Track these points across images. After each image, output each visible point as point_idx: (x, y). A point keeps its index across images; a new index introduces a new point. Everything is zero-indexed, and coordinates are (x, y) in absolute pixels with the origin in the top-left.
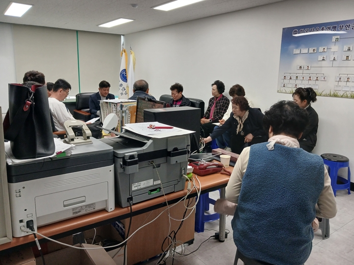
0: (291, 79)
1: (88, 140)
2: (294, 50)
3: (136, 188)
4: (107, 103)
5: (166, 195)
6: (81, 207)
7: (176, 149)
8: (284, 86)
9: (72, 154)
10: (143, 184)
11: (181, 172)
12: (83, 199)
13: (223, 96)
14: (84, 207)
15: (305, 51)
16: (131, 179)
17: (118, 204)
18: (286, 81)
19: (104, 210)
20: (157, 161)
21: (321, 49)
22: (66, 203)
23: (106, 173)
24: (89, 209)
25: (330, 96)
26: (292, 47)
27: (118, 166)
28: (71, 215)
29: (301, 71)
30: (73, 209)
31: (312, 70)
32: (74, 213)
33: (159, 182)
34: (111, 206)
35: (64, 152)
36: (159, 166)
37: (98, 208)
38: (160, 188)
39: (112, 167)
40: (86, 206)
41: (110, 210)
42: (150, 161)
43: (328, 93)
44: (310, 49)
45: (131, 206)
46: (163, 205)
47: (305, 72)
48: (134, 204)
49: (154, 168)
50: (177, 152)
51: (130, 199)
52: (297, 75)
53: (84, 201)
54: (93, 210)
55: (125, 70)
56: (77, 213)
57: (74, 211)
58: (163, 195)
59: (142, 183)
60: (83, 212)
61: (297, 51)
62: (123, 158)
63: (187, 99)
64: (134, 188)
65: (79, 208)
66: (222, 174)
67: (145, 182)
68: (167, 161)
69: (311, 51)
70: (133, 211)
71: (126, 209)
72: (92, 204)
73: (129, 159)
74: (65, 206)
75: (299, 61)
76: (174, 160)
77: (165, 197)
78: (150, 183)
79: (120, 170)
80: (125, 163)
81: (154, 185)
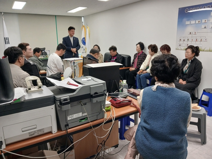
0: (184, 41)
1: (40, 89)
2: (186, 22)
3: (70, 119)
4: (66, 60)
6: (35, 131)
7: (96, 93)
8: (180, 46)
10: (75, 116)
11: (101, 106)
12: (35, 126)
13: (143, 52)
14: (37, 131)
15: (193, 22)
16: (66, 113)
17: (59, 128)
22: (23, 130)
23: (50, 110)
24: (40, 132)
26: (185, 19)
27: (57, 106)
29: (191, 36)
30: (29, 133)
32: (30, 135)
33: (86, 114)
35: (19, 99)
36: (85, 104)
37: (46, 131)
39: (53, 106)
40: (38, 131)
41: (53, 133)
42: (79, 101)
43: (208, 49)
44: (196, 21)
46: (90, 128)
48: (69, 128)
49: (82, 105)
50: (97, 95)
51: (67, 125)
53: (36, 128)
54: (43, 133)
56: (32, 135)
57: (30, 134)
58: (89, 122)
59: (75, 115)
60: (36, 134)
61: (188, 23)
62: (60, 100)
64: (69, 119)
65: (34, 132)
66: (131, 106)
67: (76, 114)
69: (197, 22)
72: (42, 129)
74: (23, 131)
75: (189, 29)
77: (91, 123)
78: (80, 115)
80: (61, 103)
81: (82, 116)
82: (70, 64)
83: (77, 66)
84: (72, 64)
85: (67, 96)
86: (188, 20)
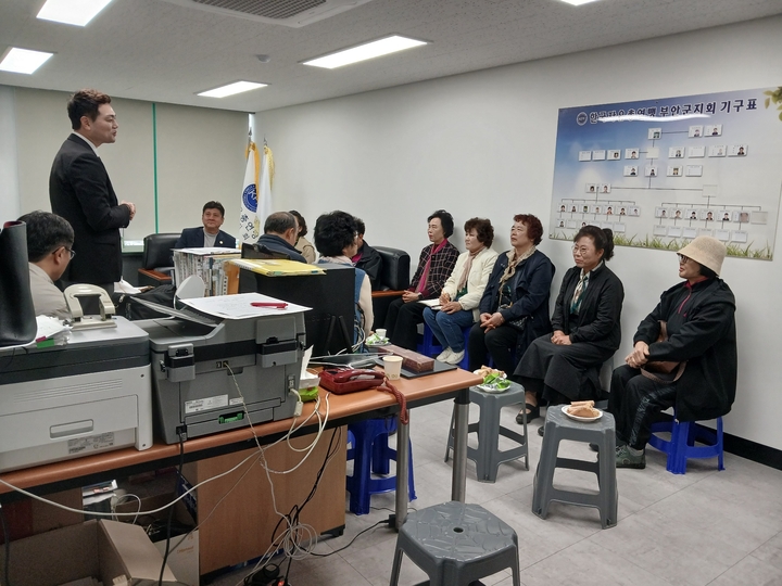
0: (574, 211)
1: (108, 321)
2: (581, 153)
3: (194, 410)
4: (186, 254)
5: (254, 425)
6: (86, 439)
7: (272, 340)
8: (562, 226)
9: (69, 342)
10: (208, 404)
11: (287, 382)
12: (89, 424)
13: (448, 244)
14: (91, 441)
15: (599, 155)
16: (183, 392)
17: (159, 437)
18: (566, 216)
19: (133, 448)
20: (236, 361)
21: (628, 154)
22: (54, 430)
23: (137, 379)
24: (100, 444)
25: (647, 246)
26: (576, 145)
27: (157, 368)
28: (64, 454)
29: (593, 196)
30: (70, 442)
31: (614, 195)
32: (71, 450)
33: (240, 401)
34: (145, 439)
35: (51, 338)
36: (239, 371)
37: (119, 442)
38: (243, 412)
39: (146, 369)
40: (96, 438)
41: (141, 448)
42: (222, 360)
43: (643, 240)
44: (609, 152)
45: (181, 443)
46: (249, 444)
47: (601, 197)
48: (189, 439)
49: (229, 374)
50: (274, 345)
51: (184, 429)
52: (586, 203)
53: (90, 429)
54: (109, 447)
55: (253, 187)
56: (76, 450)
57: (72, 447)
59: (206, 400)
60: (89, 450)
61: (585, 156)
62: (166, 353)
63: (373, 250)
64: (189, 410)
65: (83, 442)
66: (382, 390)
67: (211, 399)
68: (257, 362)
69: (611, 156)
70: (185, 452)
71: (174, 447)
72: (108, 435)
73: (177, 355)
74: (53, 436)
75: (590, 176)
76: (268, 360)
77: (253, 430)
78: (222, 401)
79: (160, 376)
80: (169, 363)
81: (229, 407)
82: (198, 267)
83: (221, 272)
84: (206, 265)
85: (187, 342)
86: (585, 148)
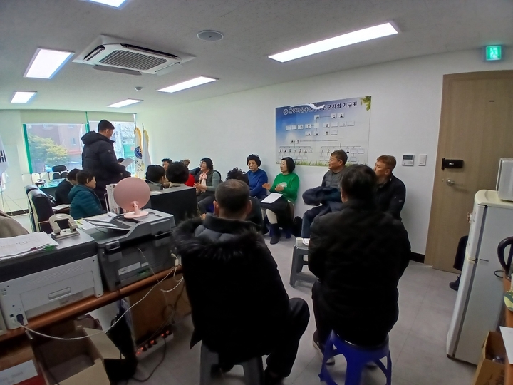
0: (285, 151)
1: (74, 232)
2: (286, 127)
3: (123, 273)
7: (160, 233)
12: (68, 290)
15: (294, 127)
16: (116, 265)
18: (282, 154)
19: (93, 297)
20: (142, 246)
21: (306, 126)
22: (51, 296)
23: (91, 263)
24: (77, 298)
25: (316, 165)
26: (284, 123)
27: (101, 256)
28: (59, 306)
29: (293, 145)
30: (60, 300)
31: (301, 144)
32: (61, 303)
33: (146, 264)
34: (99, 292)
37: (86, 295)
38: (149, 269)
39: (95, 257)
40: (74, 295)
41: (98, 296)
42: (135, 246)
44: (298, 126)
45: (119, 290)
47: (296, 145)
49: (140, 252)
50: (162, 235)
51: (118, 283)
52: (290, 148)
54: (82, 298)
56: (64, 303)
58: (152, 275)
62: (105, 248)
64: (120, 273)
65: (67, 298)
67: (131, 266)
68: (152, 245)
70: (121, 294)
71: (115, 293)
72: (79, 293)
73: (111, 248)
74: (50, 299)
75: (291, 137)
76: (157, 243)
77: (155, 276)
78: (138, 266)
79: (103, 260)
80: (107, 252)
81: (141, 268)
85: (115, 240)
